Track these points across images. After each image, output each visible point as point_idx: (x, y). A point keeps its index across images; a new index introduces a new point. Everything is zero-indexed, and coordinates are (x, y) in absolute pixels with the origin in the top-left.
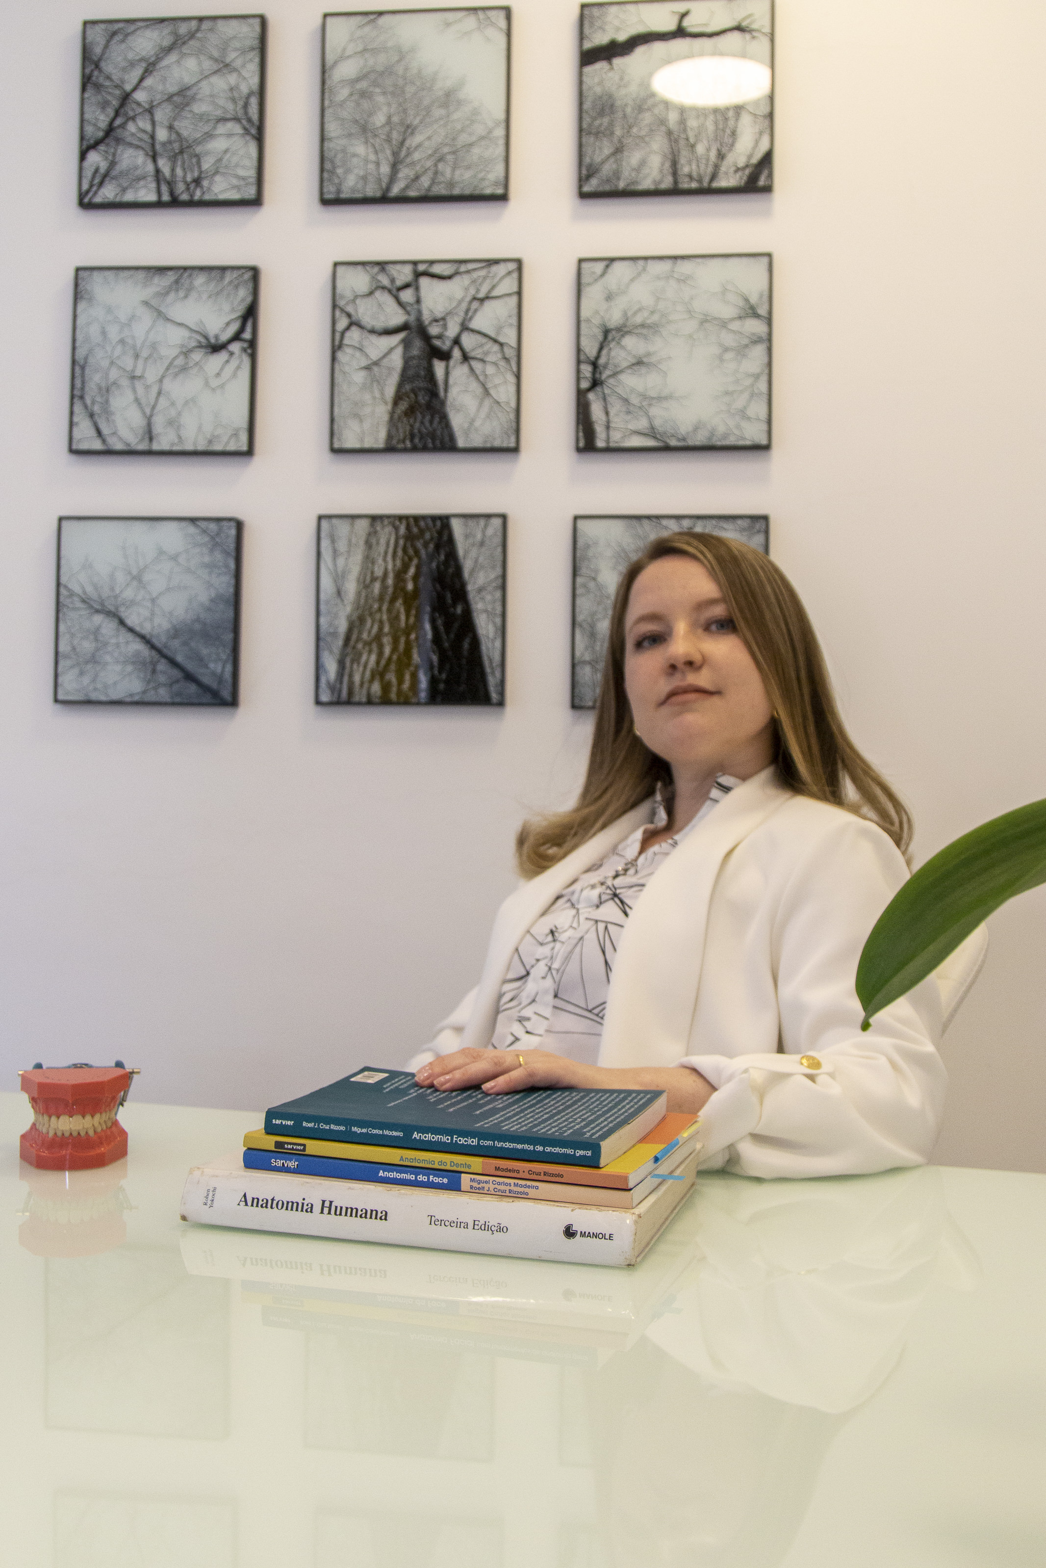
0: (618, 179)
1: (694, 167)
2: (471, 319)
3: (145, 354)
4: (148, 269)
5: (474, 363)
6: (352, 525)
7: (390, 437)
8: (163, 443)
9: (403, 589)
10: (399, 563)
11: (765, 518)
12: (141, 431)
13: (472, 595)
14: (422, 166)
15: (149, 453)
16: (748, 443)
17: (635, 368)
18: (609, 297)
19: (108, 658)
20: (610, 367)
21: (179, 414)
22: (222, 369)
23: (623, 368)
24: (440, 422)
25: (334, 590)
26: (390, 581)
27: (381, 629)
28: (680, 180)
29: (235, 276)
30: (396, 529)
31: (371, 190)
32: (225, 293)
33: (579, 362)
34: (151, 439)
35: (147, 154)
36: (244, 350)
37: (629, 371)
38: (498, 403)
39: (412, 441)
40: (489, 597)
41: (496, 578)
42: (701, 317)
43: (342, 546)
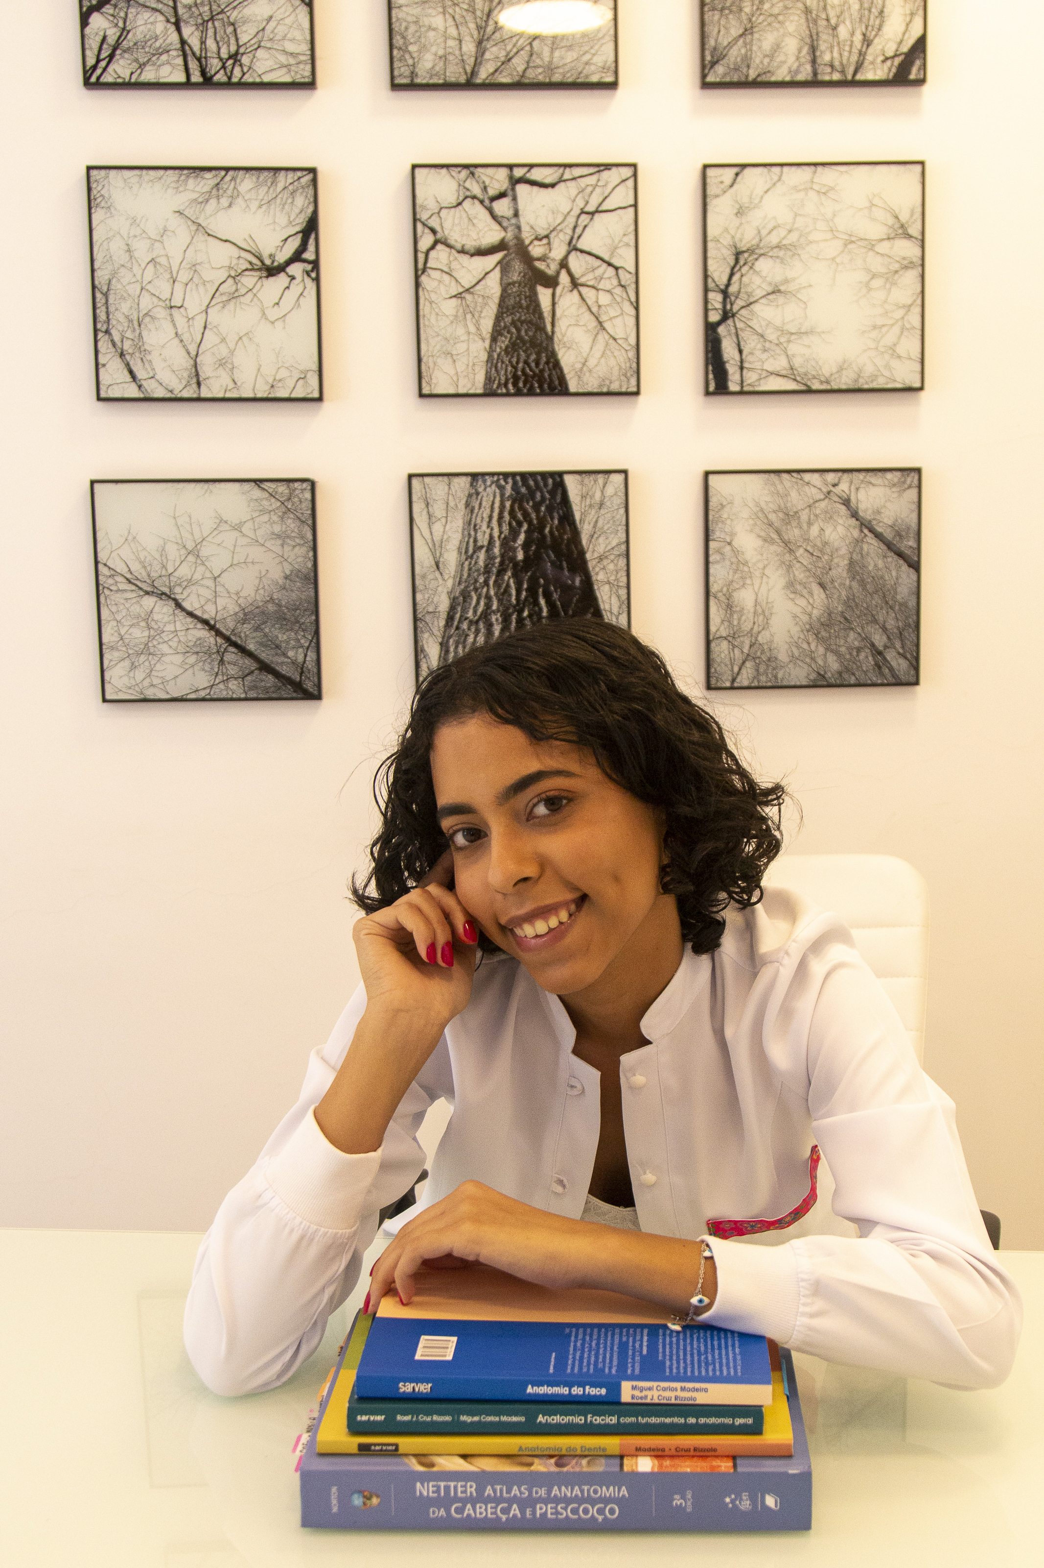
0: (748, 67)
1: (836, 55)
2: (579, 237)
3: (183, 277)
4: (182, 168)
5: (583, 290)
6: (449, 485)
7: (489, 379)
8: (214, 388)
9: (513, 559)
10: (505, 528)
11: (918, 471)
12: (185, 375)
13: (590, 565)
14: (514, 46)
15: (199, 399)
16: (899, 386)
17: (770, 297)
18: (740, 212)
19: (164, 648)
20: (741, 295)
21: (232, 352)
22: (281, 298)
23: (757, 298)
24: (547, 363)
25: (433, 563)
26: (497, 551)
27: (488, 606)
28: (819, 71)
29: (290, 181)
30: (501, 488)
31: (455, 74)
32: (278, 201)
33: (706, 290)
34: (199, 384)
35: (168, 21)
36: (309, 275)
37: (763, 301)
38: (615, 339)
39: (515, 384)
40: (611, 567)
41: (618, 545)
42: (846, 237)
43: (438, 509)
